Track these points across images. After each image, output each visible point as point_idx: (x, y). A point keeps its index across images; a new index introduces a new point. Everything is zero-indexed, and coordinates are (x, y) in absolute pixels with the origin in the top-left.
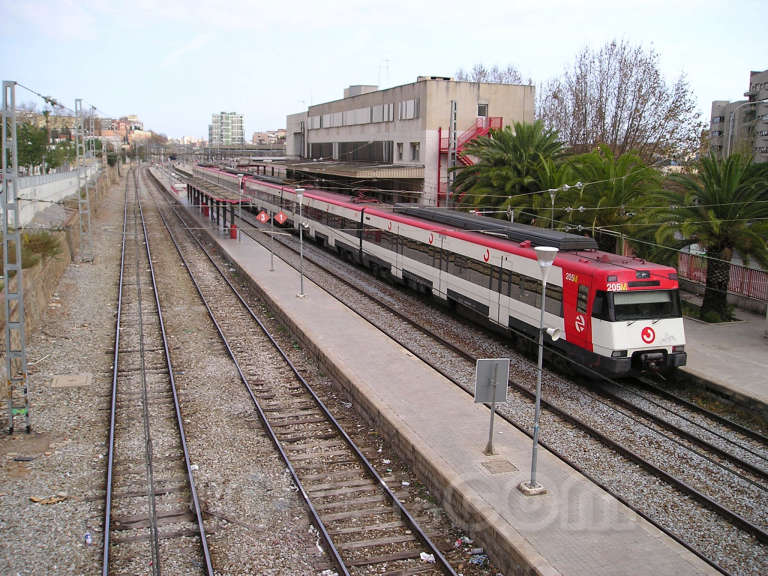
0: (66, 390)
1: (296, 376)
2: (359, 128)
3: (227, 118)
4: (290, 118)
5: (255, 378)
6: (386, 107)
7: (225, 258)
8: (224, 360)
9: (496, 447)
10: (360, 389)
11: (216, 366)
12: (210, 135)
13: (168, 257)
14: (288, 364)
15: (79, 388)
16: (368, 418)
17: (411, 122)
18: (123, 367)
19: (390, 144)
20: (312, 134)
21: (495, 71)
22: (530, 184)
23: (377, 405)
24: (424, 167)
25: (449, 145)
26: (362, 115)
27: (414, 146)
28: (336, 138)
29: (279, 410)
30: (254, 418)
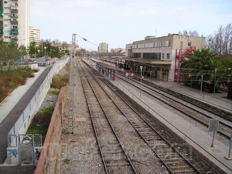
0: (79, 122)
1: (144, 121)
2: (150, 49)
3: (103, 45)
4: (127, 45)
5: (132, 121)
6: (159, 43)
7: (113, 86)
8: (122, 116)
9: (214, 146)
10: (167, 126)
11: (120, 118)
12: (98, 49)
13: (96, 85)
14: (141, 118)
15: (83, 122)
16: (170, 135)
17: (167, 47)
18: (93, 117)
19: (160, 54)
20: (134, 50)
21: (190, 32)
22: (207, 67)
23: (174, 131)
24: (171, 61)
25: (180, 54)
26: (151, 45)
27: (168, 54)
28: (142, 51)
29: (142, 131)
30: (136, 133)
